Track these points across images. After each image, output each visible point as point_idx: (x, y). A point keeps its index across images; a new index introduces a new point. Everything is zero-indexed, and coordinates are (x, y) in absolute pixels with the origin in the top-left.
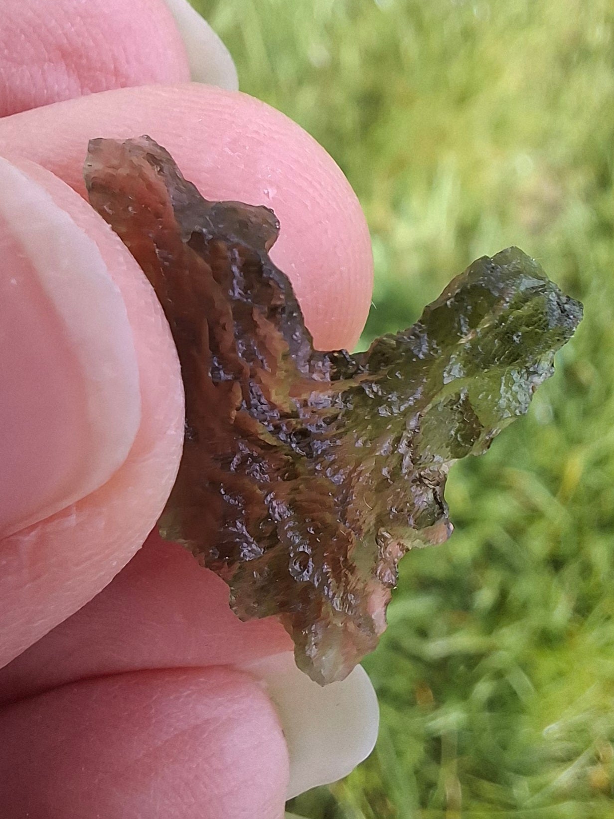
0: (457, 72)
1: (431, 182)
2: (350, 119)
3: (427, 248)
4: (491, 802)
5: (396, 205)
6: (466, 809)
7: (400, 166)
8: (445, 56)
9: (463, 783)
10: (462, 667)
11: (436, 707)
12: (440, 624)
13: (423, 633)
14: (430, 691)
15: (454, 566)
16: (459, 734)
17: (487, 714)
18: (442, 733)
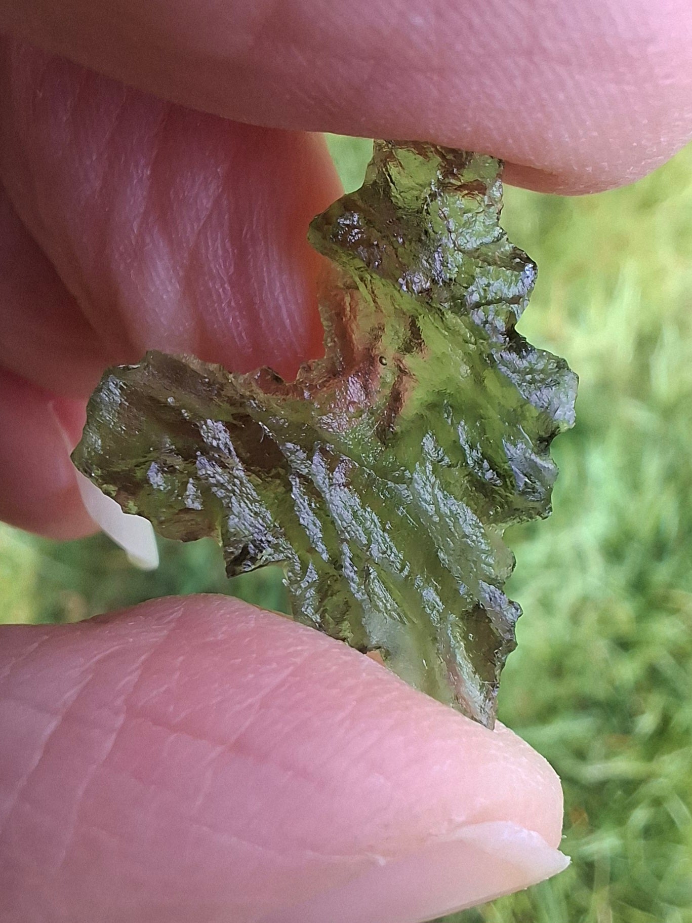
5: (574, 314)
7: (578, 272)
9: (614, 908)
10: (619, 793)
11: (591, 832)
12: (598, 746)
13: (581, 755)
14: (585, 815)
15: (616, 689)
16: (613, 860)
17: (642, 842)
18: (596, 857)
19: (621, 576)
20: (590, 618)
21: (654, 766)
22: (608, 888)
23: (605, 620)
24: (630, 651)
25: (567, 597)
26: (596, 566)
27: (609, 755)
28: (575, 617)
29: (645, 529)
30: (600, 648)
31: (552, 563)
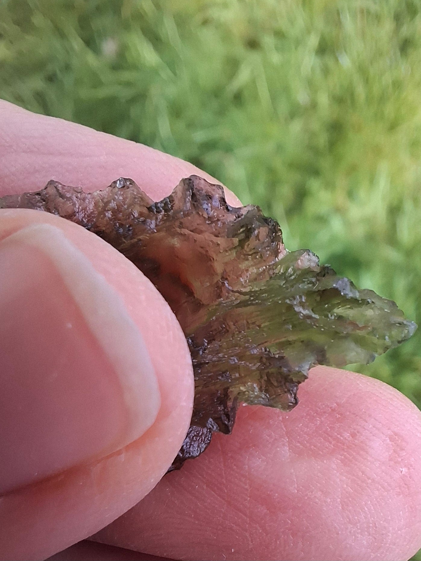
0: (389, 110)
1: (372, 180)
2: (322, 140)
3: (368, 221)
5: (351, 194)
7: (353, 169)
8: (382, 99)
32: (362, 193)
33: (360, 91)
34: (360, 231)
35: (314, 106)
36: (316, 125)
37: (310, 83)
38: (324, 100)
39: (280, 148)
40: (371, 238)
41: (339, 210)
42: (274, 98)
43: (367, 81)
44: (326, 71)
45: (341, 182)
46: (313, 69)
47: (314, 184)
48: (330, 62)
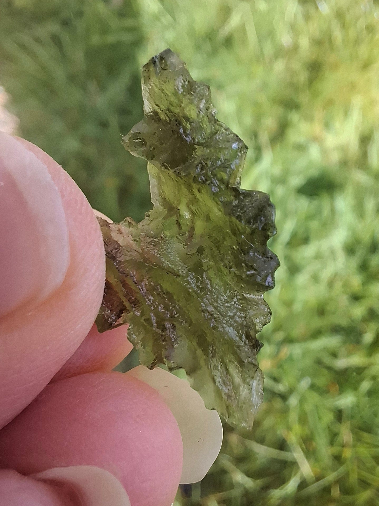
0: (363, 51)
1: (347, 113)
2: (303, 77)
3: (343, 149)
4: (368, 443)
5: (327, 125)
6: (354, 446)
7: (329, 103)
8: (357, 42)
9: (353, 433)
10: (355, 374)
11: (341, 394)
12: (343, 351)
13: (334, 355)
14: (337, 386)
15: (352, 321)
16: (352, 408)
17: (367, 398)
18: (343, 407)
19: (354, 262)
20: (338, 286)
21: (372, 360)
22: (349, 422)
23: (346, 285)
24: (359, 301)
25: (326, 274)
26: (341, 257)
27: (349, 354)
28: (331, 284)
29: (366, 238)
30: (344, 300)
31: (318, 256)
32: (337, 125)
33: (338, 34)
34: (335, 157)
35: (295, 48)
36: (296, 65)
37: (293, 28)
38: (304, 43)
39: (265, 85)
40: (344, 163)
41: (316, 139)
42: (260, 40)
43: (344, 26)
44: (307, 17)
45: (319, 114)
46: (295, 15)
47: (294, 117)
48: (312, 10)
